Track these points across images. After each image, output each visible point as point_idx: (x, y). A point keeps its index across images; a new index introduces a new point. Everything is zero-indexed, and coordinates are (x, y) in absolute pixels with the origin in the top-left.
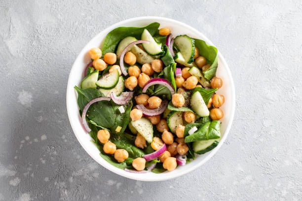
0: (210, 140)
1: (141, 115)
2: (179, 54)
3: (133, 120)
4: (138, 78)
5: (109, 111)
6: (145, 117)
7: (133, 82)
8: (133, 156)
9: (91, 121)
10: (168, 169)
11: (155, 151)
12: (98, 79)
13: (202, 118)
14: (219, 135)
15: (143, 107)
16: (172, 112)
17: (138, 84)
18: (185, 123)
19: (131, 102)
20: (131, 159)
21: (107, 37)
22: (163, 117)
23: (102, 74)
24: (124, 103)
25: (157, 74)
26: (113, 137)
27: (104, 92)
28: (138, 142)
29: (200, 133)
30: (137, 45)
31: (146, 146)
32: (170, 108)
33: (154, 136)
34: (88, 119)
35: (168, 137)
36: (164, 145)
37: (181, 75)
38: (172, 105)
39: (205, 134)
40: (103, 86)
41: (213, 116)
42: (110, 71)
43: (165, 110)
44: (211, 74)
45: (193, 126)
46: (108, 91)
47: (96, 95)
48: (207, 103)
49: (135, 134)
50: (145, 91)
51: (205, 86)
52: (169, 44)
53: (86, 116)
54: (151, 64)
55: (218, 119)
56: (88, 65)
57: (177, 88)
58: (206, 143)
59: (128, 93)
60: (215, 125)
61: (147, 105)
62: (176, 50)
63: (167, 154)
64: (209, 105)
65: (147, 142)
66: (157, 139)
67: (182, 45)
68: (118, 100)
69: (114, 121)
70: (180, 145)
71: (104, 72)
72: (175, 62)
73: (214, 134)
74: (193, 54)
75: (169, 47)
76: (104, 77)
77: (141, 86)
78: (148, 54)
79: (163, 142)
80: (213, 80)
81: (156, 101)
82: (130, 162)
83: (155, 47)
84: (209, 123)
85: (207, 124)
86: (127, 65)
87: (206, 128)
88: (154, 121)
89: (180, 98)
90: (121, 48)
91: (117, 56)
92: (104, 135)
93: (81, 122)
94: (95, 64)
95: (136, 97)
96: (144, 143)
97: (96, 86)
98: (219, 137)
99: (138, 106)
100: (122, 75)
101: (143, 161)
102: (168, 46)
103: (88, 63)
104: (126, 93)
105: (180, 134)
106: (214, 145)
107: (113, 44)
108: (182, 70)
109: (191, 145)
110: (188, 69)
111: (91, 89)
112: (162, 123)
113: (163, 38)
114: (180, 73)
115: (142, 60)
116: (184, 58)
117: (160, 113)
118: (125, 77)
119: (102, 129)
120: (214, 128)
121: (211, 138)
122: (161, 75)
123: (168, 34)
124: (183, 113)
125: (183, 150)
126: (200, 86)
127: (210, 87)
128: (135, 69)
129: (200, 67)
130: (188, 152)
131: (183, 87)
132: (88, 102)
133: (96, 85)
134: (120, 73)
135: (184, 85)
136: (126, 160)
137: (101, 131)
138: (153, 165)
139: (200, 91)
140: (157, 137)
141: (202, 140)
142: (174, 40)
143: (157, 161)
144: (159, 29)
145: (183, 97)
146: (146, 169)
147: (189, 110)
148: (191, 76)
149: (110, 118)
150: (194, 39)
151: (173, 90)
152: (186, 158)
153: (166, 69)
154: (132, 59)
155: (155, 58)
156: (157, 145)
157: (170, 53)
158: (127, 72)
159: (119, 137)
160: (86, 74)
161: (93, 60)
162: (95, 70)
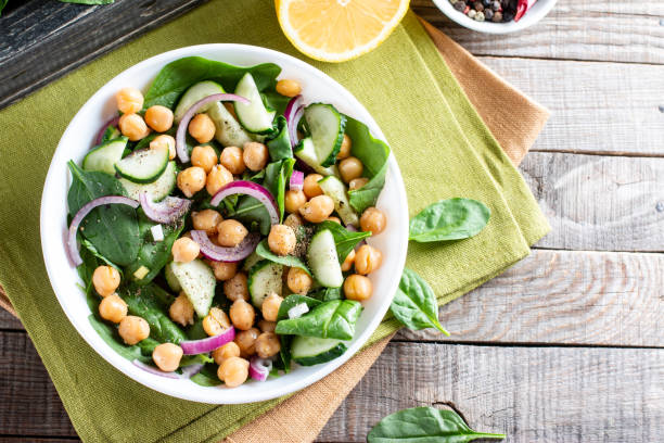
0: (329, 340)
1: (197, 253)
2: (307, 143)
3: (175, 260)
4: (208, 173)
5: (130, 230)
6: (203, 258)
7: (195, 178)
8: (157, 336)
9: (87, 243)
10: (227, 381)
11: (208, 336)
12: (123, 157)
13: (326, 288)
14: (351, 332)
15: (205, 238)
16: (264, 262)
17: (205, 187)
18: (285, 291)
19: (183, 221)
20: (153, 342)
21: (163, 72)
22: (243, 269)
23: (134, 146)
24: (165, 219)
25: (251, 173)
26: (126, 288)
27: (129, 187)
28: (177, 309)
29: (312, 319)
30: (223, 102)
31: (192, 322)
32: (261, 253)
33: (213, 305)
34: (81, 235)
35: (243, 312)
36: (228, 329)
37: (300, 187)
38: (268, 248)
39: (322, 325)
40: (128, 174)
41: (349, 291)
42: (152, 144)
43: (250, 255)
44: (366, 200)
45: (301, 301)
46: (139, 186)
47: (110, 190)
48: (342, 260)
49: (176, 292)
50: (216, 202)
51: (346, 223)
52: (291, 116)
53: (79, 229)
54: (242, 150)
55: (358, 299)
56: (109, 123)
57: (287, 214)
58: (320, 344)
59: (180, 200)
60: (348, 310)
61: (214, 236)
62: (304, 131)
63: (232, 348)
64: (347, 266)
65: (195, 313)
66: (218, 313)
67: (319, 125)
68: (155, 211)
69: (135, 252)
70: (263, 336)
71: (139, 146)
72: (295, 157)
73: (340, 328)
74: (337, 148)
75: (290, 123)
76: (136, 156)
77: (210, 191)
78: (243, 127)
79: (231, 322)
80: (367, 212)
81: (235, 232)
82: (149, 347)
83: (261, 116)
84: (338, 303)
85: (332, 303)
86: (192, 141)
87: (327, 312)
88: (222, 272)
89: (286, 236)
90: (188, 103)
91: (175, 116)
92: (108, 277)
93: (66, 239)
94: (124, 123)
95: (194, 213)
96: (189, 314)
97: (115, 171)
98: (349, 338)
99: (193, 233)
100: (177, 160)
101: (177, 352)
102: (288, 120)
103: (111, 117)
104: (176, 201)
105: (270, 312)
106: (336, 352)
107: (172, 89)
108: (305, 176)
109: (287, 342)
110: (319, 177)
111: (103, 174)
112: (238, 280)
113: (281, 101)
114: (300, 183)
115: (225, 136)
116: (316, 152)
117: (238, 257)
118: (181, 165)
119: (106, 265)
120: (344, 317)
121: (332, 334)
122: (257, 176)
123: (293, 95)
124: (286, 270)
125: (267, 348)
126: (337, 221)
127: (358, 228)
128: (207, 154)
129: (347, 179)
130: (278, 354)
131: (299, 215)
132: (89, 201)
133: (116, 168)
134: (173, 155)
135: (302, 211)
136: (141, 343)
137: (102, 268)
138: (198, 366)
139: (333, 231)
140: (221, 308)
141: (312, 334)
142: (305, 110)
143: (207, 359)
144: (278, 79)
145: (293, 235)
146: (179, 370)
147: (301, 265)
148: (323, 194)
149: (128, 244)
150: (347, 117)
151: (276, 215)
152: (271, 367)
153: (271, 167)
154: (205, 129)
155: (254, 140)
156: (215, 324)
157: (289, 135)
158: (190, 155)
159: (139, 290)
160: (101, 140)
161: (121, 114)
162: (121, 136)
